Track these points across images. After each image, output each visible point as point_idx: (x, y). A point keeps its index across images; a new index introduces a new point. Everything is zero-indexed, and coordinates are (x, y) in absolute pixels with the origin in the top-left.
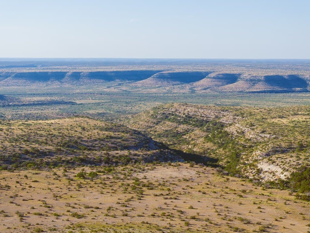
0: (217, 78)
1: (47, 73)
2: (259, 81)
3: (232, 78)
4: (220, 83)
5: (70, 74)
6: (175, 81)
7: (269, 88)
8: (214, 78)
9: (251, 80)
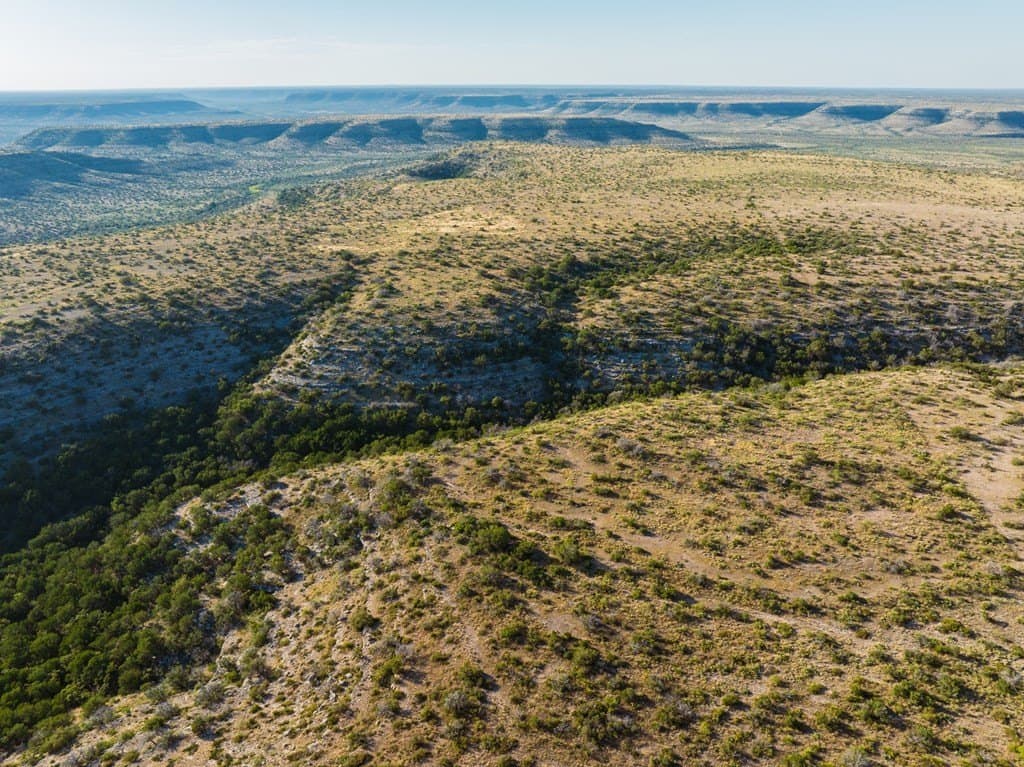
0: (916, 114)
1: (673, 104)
2: (991, 119)
3: (938, 116)
4: (921, 123)
5: (703, 105)
6: (853, 117)
7: (1008, 130)
8: (911, 114)
9: (977, 119)
